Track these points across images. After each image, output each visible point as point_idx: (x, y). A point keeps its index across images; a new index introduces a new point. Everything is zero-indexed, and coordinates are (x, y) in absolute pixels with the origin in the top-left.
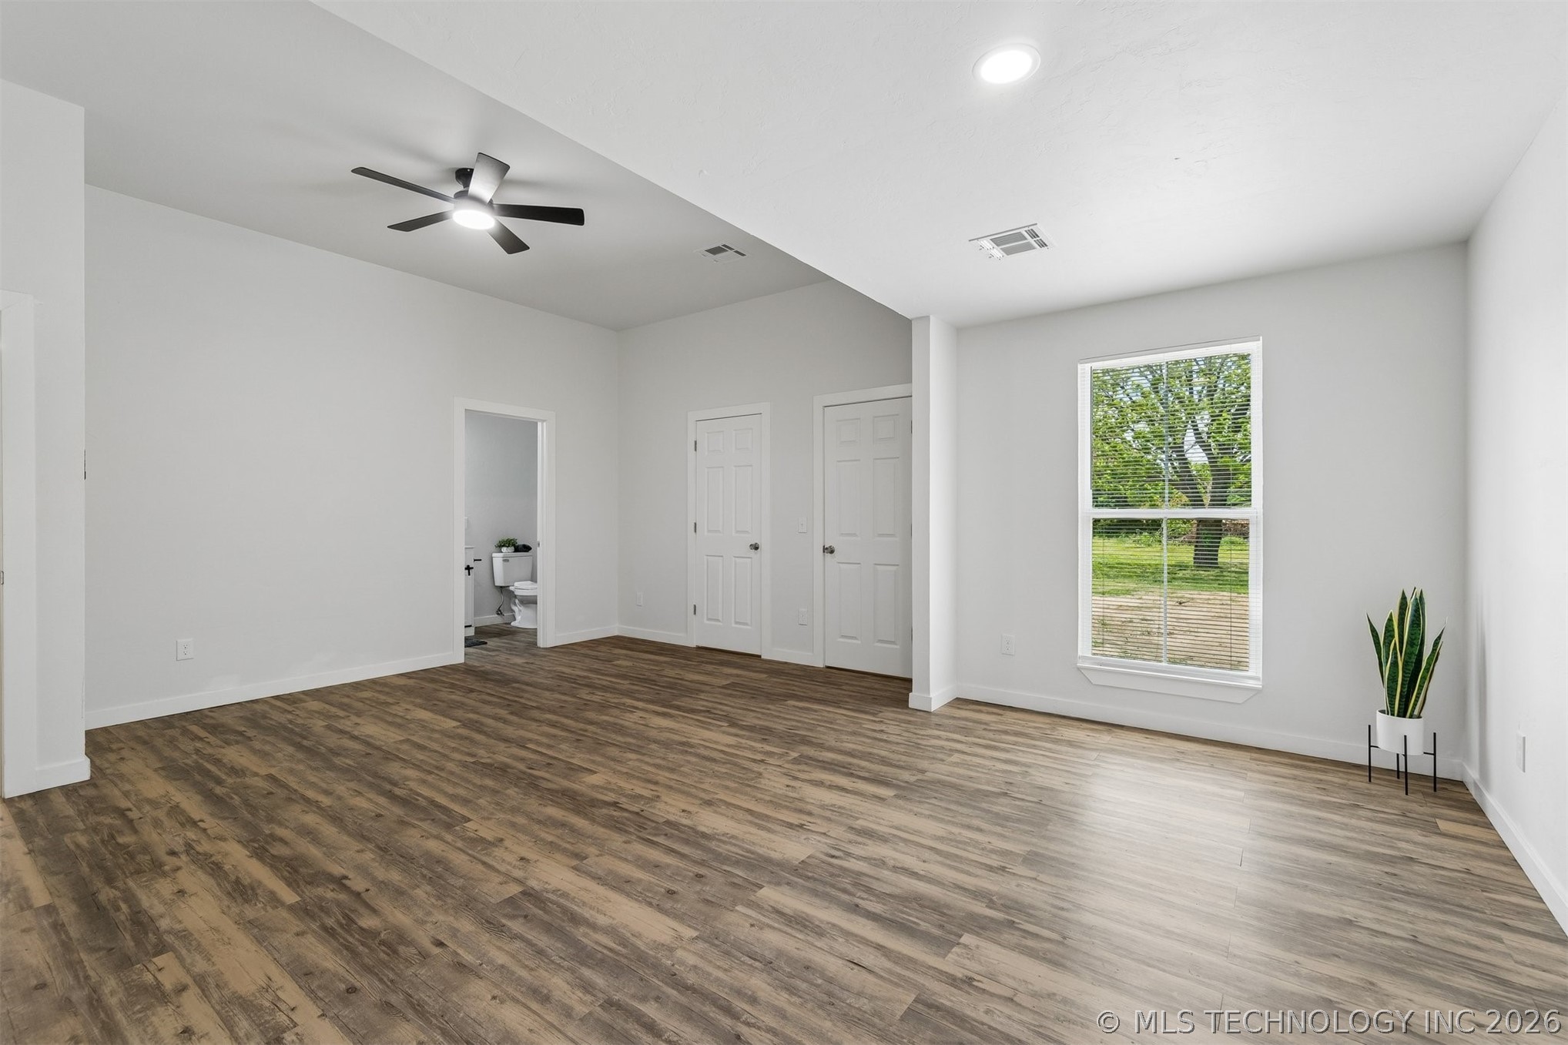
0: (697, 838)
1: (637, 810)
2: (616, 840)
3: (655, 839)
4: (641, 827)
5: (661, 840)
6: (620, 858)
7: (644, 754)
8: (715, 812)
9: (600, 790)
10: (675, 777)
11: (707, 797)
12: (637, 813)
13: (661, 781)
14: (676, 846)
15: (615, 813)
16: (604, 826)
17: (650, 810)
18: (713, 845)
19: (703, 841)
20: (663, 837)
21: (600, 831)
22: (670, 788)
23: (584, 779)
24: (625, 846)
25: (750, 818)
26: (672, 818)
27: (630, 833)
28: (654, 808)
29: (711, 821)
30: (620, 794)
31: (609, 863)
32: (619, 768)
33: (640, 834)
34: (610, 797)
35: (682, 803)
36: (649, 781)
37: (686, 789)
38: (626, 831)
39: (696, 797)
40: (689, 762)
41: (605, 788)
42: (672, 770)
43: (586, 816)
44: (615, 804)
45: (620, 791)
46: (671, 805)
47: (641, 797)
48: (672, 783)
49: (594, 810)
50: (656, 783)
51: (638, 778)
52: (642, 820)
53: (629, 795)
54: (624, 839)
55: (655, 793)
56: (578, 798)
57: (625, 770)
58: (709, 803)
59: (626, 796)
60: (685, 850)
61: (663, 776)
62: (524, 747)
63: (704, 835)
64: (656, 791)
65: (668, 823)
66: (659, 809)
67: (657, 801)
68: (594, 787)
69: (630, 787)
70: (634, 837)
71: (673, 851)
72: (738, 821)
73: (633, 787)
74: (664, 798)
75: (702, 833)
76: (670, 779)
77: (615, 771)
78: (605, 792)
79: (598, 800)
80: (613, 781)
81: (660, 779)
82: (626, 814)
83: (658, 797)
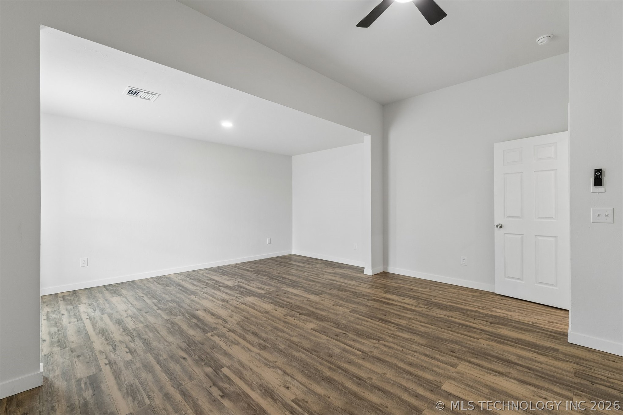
0: (275, 303)
1: (292, 312)
2: (298, 304)
3: (287, 303)
4: (291, 306)
5: (285, 303)
6: (297, 300)
7: (288, 340)
8: (265, 309)
9: (307, 320)
10: (276, 324)
11: (267, 315)
12: (292, 310)
13: (282, 322)
14: (281, 301)
15: (300, 311)
16: (303, 307)
17: (288, 311)
18: (271, 301)
19: (274, 302)
20: (285, 304)
21: (304, 306)
22: (279, 319)
23: (316, 326)
24: (296, 302)
25: (256, 307)
26: (281, 308)
27: (295, 305)
28: (286, 312)
29: (268, 307)
30: (299, 318)
31: (301, 299)
32: (301, 331)
33: (291, 305)
34: (303, 317)
35: (276, 313)
36: (287, 323)
37: (273, 318)
38: (296, 306)
39: (270, 315)
40: (266, 333)
41: (306, 321)
42: (276, 328)
43: (310, 311)
44: (301, 314)
45: (299, 319)
46: (280, 312)
47: (291, 316)
48: (277, 321)
49: (308, 313)
50: (284, 322)
51: (292, 325)
52: (291, 308)
53: (295, 317)
54: (296, 304)
55: (286, 318)
56: (316, 318)
57: (298, 329)
58: (267, 312)
59: (296, 317)
60: (279, 300)
61: (280, 326)
62: (363, 352)
63: (272, 303)
64: (285, 318)
65: (282, 307)
66: (285, 311)
67: (285, 314)
68: (310, 322)
69: (295, 321)
70: (293, 304)
71: (283, 300)
72: (260, 306)
73: (294, 321)
74: (282, 315)
75: (273, 304)
76: (278, 323)
77: (302, 329)
78: (305, 319)
79: (307, 316)
80: (302, 324)
81: (282, 324)
82: (297, 310)
83: (284, 316)
